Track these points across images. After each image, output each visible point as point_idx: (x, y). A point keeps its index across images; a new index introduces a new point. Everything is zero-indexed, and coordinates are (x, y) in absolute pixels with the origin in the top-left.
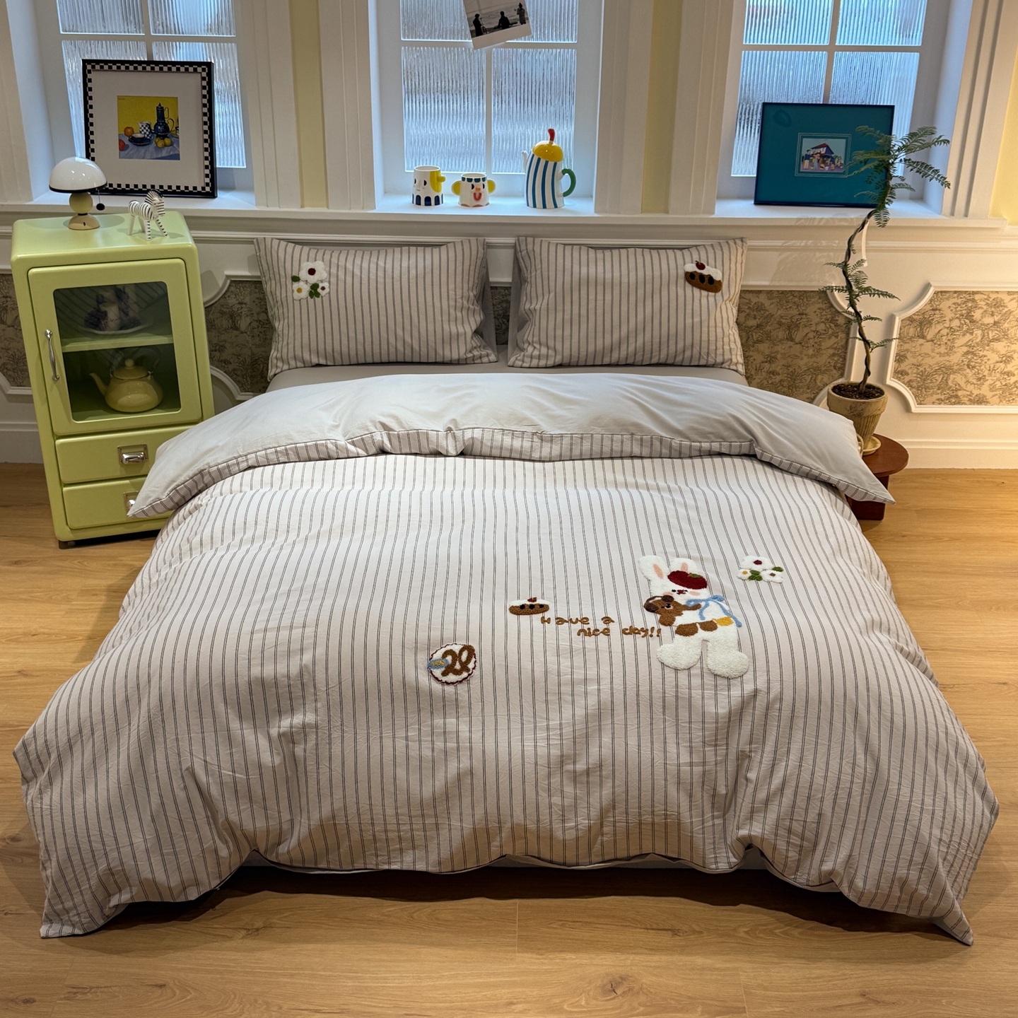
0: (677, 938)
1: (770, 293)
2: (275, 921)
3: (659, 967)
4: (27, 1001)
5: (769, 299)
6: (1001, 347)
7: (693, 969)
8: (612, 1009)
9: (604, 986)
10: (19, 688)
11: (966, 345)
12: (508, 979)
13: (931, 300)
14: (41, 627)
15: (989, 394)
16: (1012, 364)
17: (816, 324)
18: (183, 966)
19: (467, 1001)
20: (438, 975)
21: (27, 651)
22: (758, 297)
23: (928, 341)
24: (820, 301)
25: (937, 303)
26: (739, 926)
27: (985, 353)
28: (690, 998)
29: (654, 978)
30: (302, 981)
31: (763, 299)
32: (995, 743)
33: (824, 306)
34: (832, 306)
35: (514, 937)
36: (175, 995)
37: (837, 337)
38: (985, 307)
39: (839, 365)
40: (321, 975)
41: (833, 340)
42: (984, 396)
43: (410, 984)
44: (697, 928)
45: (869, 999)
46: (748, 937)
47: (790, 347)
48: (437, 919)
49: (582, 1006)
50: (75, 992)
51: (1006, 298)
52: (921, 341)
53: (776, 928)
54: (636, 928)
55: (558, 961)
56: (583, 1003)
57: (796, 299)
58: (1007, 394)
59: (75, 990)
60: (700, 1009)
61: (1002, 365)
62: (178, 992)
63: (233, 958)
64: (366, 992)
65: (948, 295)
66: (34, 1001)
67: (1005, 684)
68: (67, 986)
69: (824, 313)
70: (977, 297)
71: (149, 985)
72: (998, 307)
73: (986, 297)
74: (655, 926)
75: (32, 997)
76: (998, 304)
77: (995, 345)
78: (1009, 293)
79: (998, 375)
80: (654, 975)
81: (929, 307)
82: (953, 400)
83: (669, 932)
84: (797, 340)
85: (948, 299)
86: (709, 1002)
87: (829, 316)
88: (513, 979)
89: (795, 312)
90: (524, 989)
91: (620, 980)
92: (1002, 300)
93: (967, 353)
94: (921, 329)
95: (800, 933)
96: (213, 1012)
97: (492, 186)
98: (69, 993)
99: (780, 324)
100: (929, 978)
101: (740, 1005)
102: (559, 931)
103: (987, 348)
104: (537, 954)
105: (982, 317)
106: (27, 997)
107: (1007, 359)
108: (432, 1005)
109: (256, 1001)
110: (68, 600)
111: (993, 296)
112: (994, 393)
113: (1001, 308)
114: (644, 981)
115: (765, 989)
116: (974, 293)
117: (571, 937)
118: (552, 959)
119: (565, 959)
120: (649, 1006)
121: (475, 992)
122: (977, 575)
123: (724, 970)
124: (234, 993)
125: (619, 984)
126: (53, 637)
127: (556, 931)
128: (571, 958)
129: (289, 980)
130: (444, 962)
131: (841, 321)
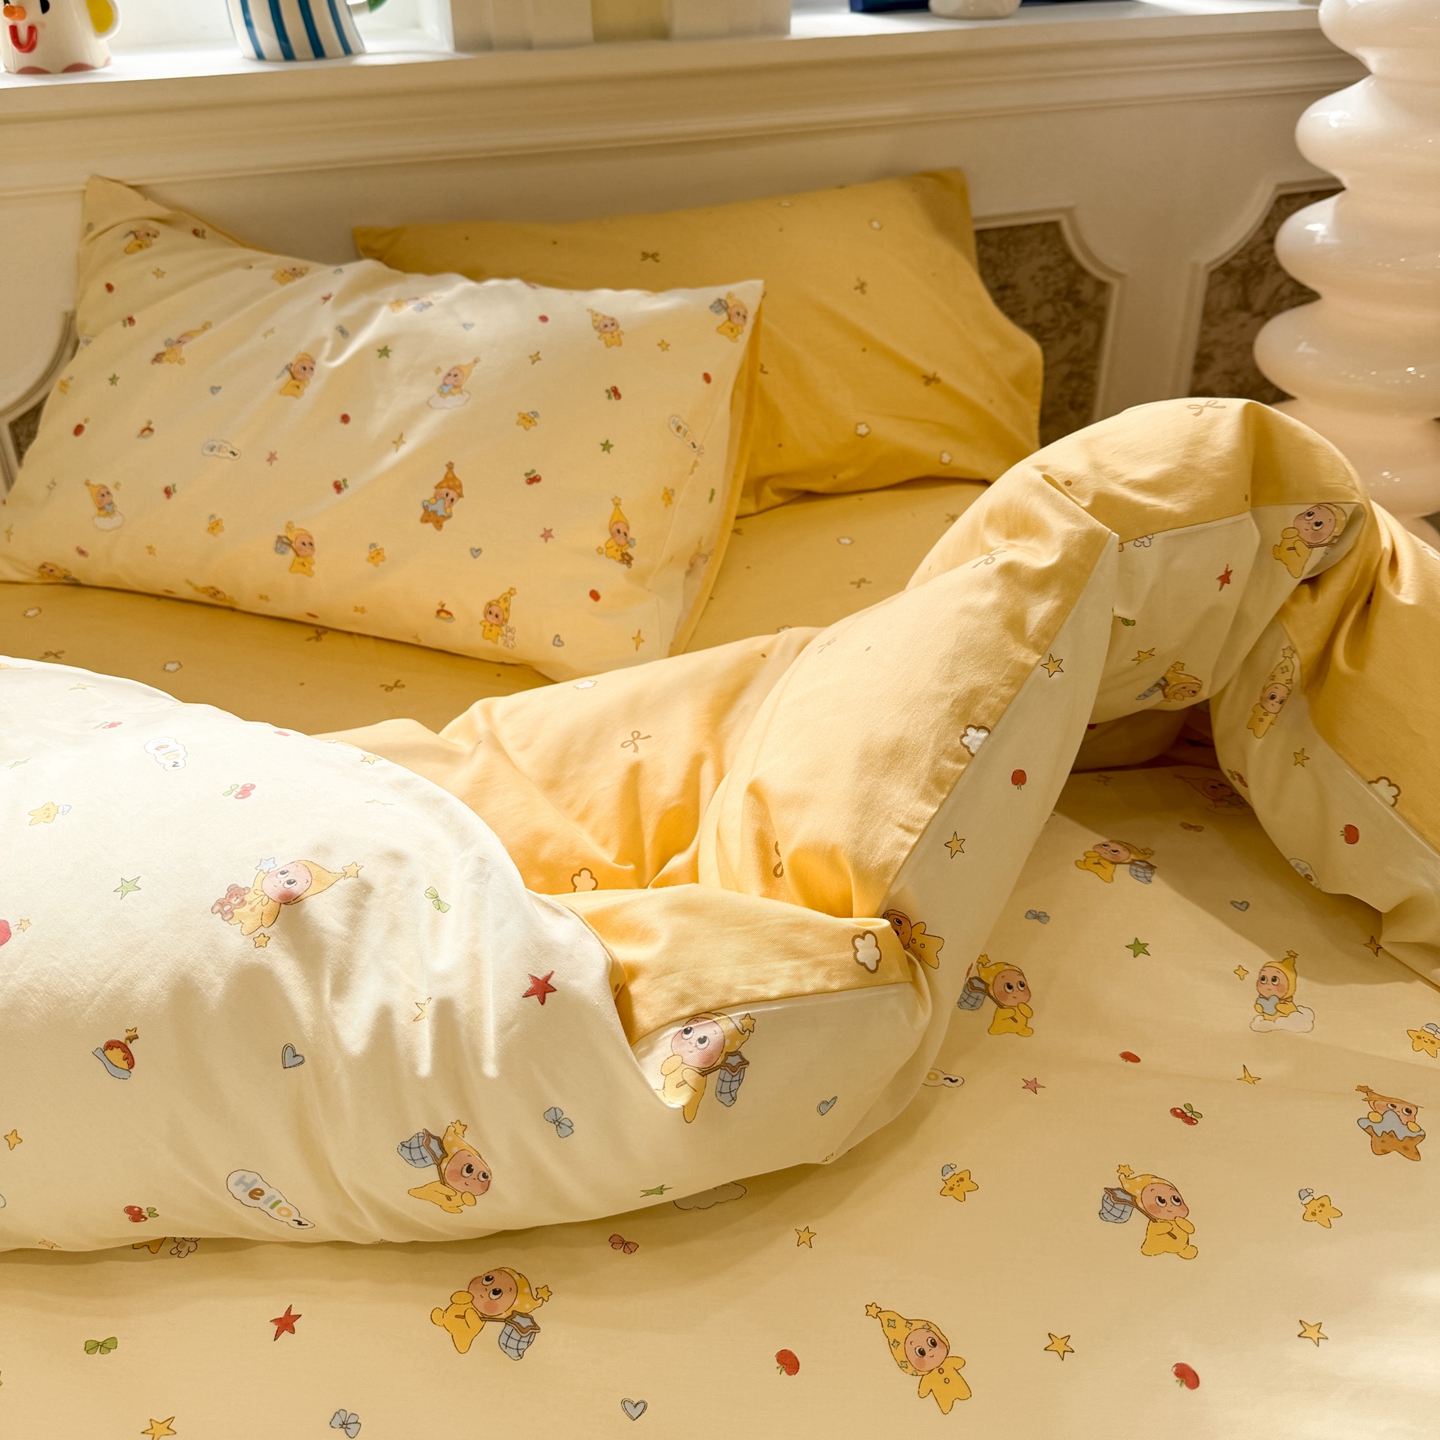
17: (1037, 308)
23: (1254, 316)
24: (1044, 248)
33: (1051, 260)
34: (1069, 257)
37: (1077, 332)
39: (1080, 399)
41: (1071, 340)
52: (1243, 316)
69: (1052, 279)
81: (1260, 237)
94: (1245, 291)
131: (1087, 290)
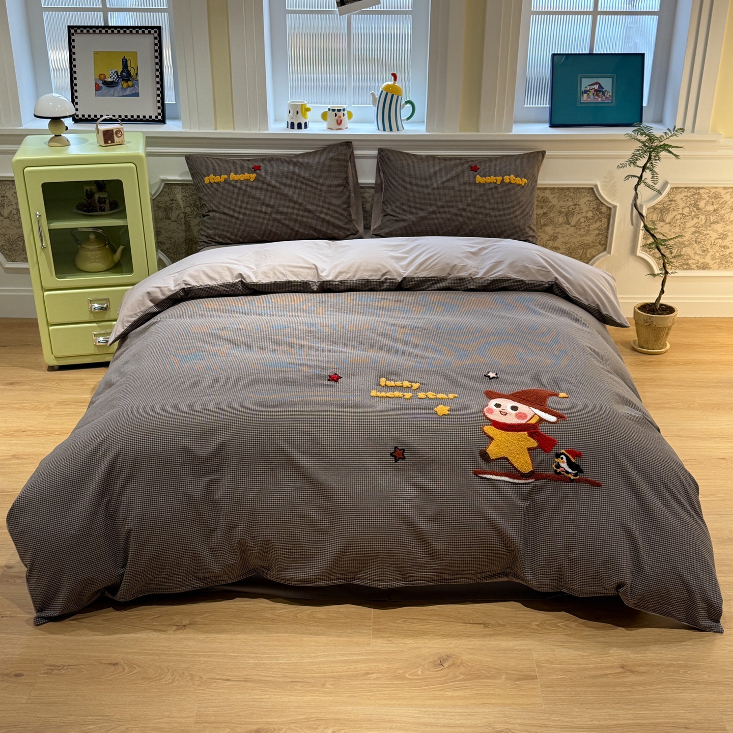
0: (487, 629)
1: (552, 189)
2: (197, 620)
3: (473, 649)
4: (17, 675)
5: (552, 194)
6: (719, 227)
7: (499, 650)
8: (441, 677)
9: (435, 661)
10: (13, 466)
11: (694, 226)
12: (365, 657)
13: (668, 194)
14: (29, 426)
15: (711, 262)
16: (727, 240)
17: (586, 212)
18: (131, 651)
19: (336, 672)
20: (314, 655)
21: (19, 442)
22: (544, 192)
23: (667, 224)
24: (588, 195)
25: (673, 196)
26: (532, 621)
27: (708, 232)
28: (497, 669)
29: (471, 656)
30: (217, 660)
31: (547, 194)
32: (716, 499)
33: (591, 199)
34: (597, 199)
35: (370, 629)
36: (124, 670)
37: (601, 221)
38: (707, 199)
39: (603, 242)
40: (230, 656)
41: (598, 224)
42: (708, 264)
43: (295, 661)
44: (501, 622)
45: (626, 669)
46: (538, 628)
47: (568, 229)
48: (314, 618)
49: (419, 675)
50: (52, 669)
51: (723, 192)
53: (559, 622)
54: (458, 622)
55: (401, 645)
56: (420, 673)
57: (571, 194)
58: (724, 262)
59: (52, 668)
60: (504, 676)
61: (720, 241)
62: (127, 668)
63: (167, 645)
64: (263, 667)
65: (680, 190)
66: (22, 675)
67: (723, 459)
68: (47, 665)
69: (592, 204)
70: (701, 191)
71: (107, 664)
72: (717, 199)
73: (708, 191)
74: (471, 621)
75: (21, 672)
76: (717, 196)
77: (715, 226)
78: (725, 188)
79: (717, 248)
80: (472, 654)
81: (667, 199)
82: (685, 267)
83: (482, 625)
84: (573, 224)
85: (680, 193)
86: (510, 672)
87: (595, 206)
88: (369, 657)
89: (571, 203)
90: (377, 664)
91: (446, 657)
92: (719, 193)
93: (695, 232)
94: (662, 215)
95: (576, 625)
96: (152, 681)
97: (350, 115)
98: (48, 669)
99: (560, 212)
100: (670, 656)
101: (533, 674)
102: (402, 625)
103: (709, 228)
104: (387, 640)
105: (705, 206)
106: (17, 672)
107: (723, 236)
108: (311, 675)
109: (183, 673)
110: (48, 408)
111: (713, 190)
112: (715, 261)
113: (719, 199)
114: (464, 658)
115: (552, 663)
116: (699, 188)
117: (411, 629)
118: (397, 644)
119: (407, 644)
120: (468, 675)
121: (342, 666)
122: (704, 387)
123: (521, 650)
124: (168, 669)
125: (446, 660)
126: (38, 433)
127: (400, 625)
128: (411, 642)
129: (208, 659)
130: (319, 646)
131: (604, 209)
